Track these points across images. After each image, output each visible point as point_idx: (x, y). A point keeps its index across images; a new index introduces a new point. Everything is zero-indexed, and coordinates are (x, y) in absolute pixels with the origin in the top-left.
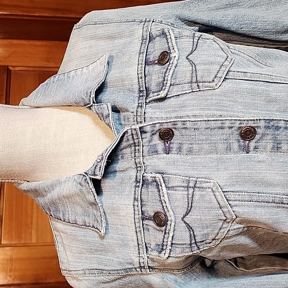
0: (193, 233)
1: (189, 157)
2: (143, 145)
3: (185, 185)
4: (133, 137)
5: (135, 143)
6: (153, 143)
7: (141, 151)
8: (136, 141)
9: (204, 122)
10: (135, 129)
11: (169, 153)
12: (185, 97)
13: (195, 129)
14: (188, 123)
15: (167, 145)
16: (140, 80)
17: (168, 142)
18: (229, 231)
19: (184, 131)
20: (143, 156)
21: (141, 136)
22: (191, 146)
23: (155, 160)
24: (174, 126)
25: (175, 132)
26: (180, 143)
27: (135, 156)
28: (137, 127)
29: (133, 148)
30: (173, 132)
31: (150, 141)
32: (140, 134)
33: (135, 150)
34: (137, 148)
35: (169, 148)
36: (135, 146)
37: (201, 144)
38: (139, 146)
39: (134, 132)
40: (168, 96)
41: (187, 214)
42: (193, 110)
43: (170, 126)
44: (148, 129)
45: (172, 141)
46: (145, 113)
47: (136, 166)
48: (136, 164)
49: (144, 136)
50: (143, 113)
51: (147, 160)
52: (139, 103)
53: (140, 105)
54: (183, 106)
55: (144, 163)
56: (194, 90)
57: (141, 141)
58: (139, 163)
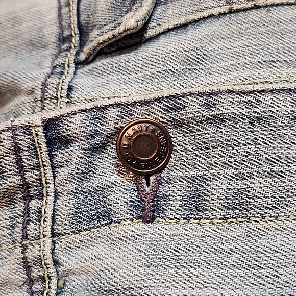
1: (237, 230)
2: (56, 192)
4: (19, 161)
5: (26, 186)
6: (95, 182)
7: (49, 214)
8: (31, 176)
9: (287, 96)
10: (27, 129)
11: (152, 220)
12: (205, 29)
13: (252, 122)
14: (226, 99)
15: (147, 189)
16: (65, 10)
17: (152, 179)
19: (210, 130)
20: (53, 235)
21: (51, 157)
22: (239, 185)
23: (100, 249)
24: (172, 115)
25: (178, 137)
26: (194, 179)
27: (25, 237)
28: (37, 120)
29: (20, 206)
30: (168, 138)
31: (83, 175)
32: (45, 148)
33: (27, 211)
34: (34, 204)
35: (155, 197)
36: (28, 198)
37: (281, 174)
38: (41, 196)
39: (23, 141)
40: (150, 33)
42: (236, 67)
43: (158, 114)
44: (76, 125)
45: (164, 175)
46: (70, 89)
47: (28, 273)
48: (28, 268)
49: (61, 155)
50: (65, 88)
51: (68, 249)
52: (54, 67)
53: (58, 70)
54: (201, 58)
55: (56, 263)
56: (235, 7)
57: (50, 176)
58: (40, 261)
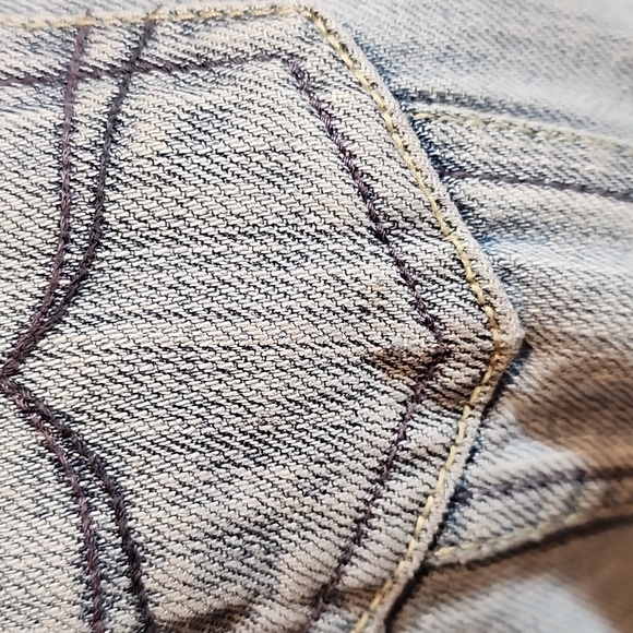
0: (120, 514)
3: (48, 61)
18: (459, 497)
41: (51, 313)
